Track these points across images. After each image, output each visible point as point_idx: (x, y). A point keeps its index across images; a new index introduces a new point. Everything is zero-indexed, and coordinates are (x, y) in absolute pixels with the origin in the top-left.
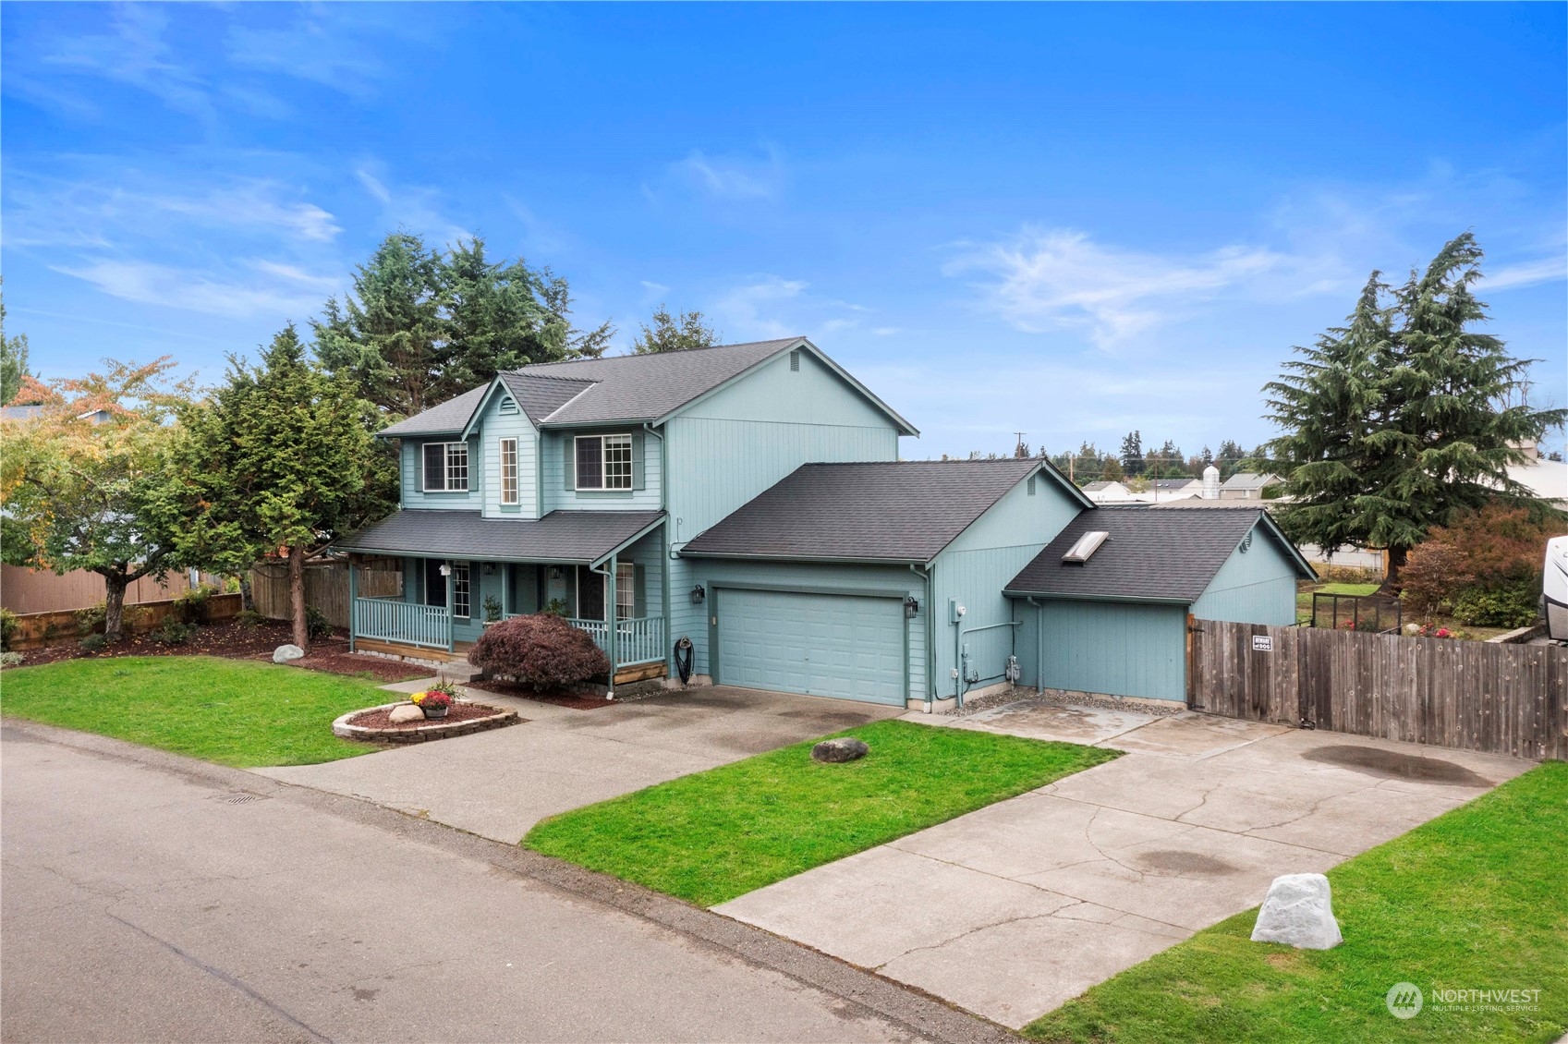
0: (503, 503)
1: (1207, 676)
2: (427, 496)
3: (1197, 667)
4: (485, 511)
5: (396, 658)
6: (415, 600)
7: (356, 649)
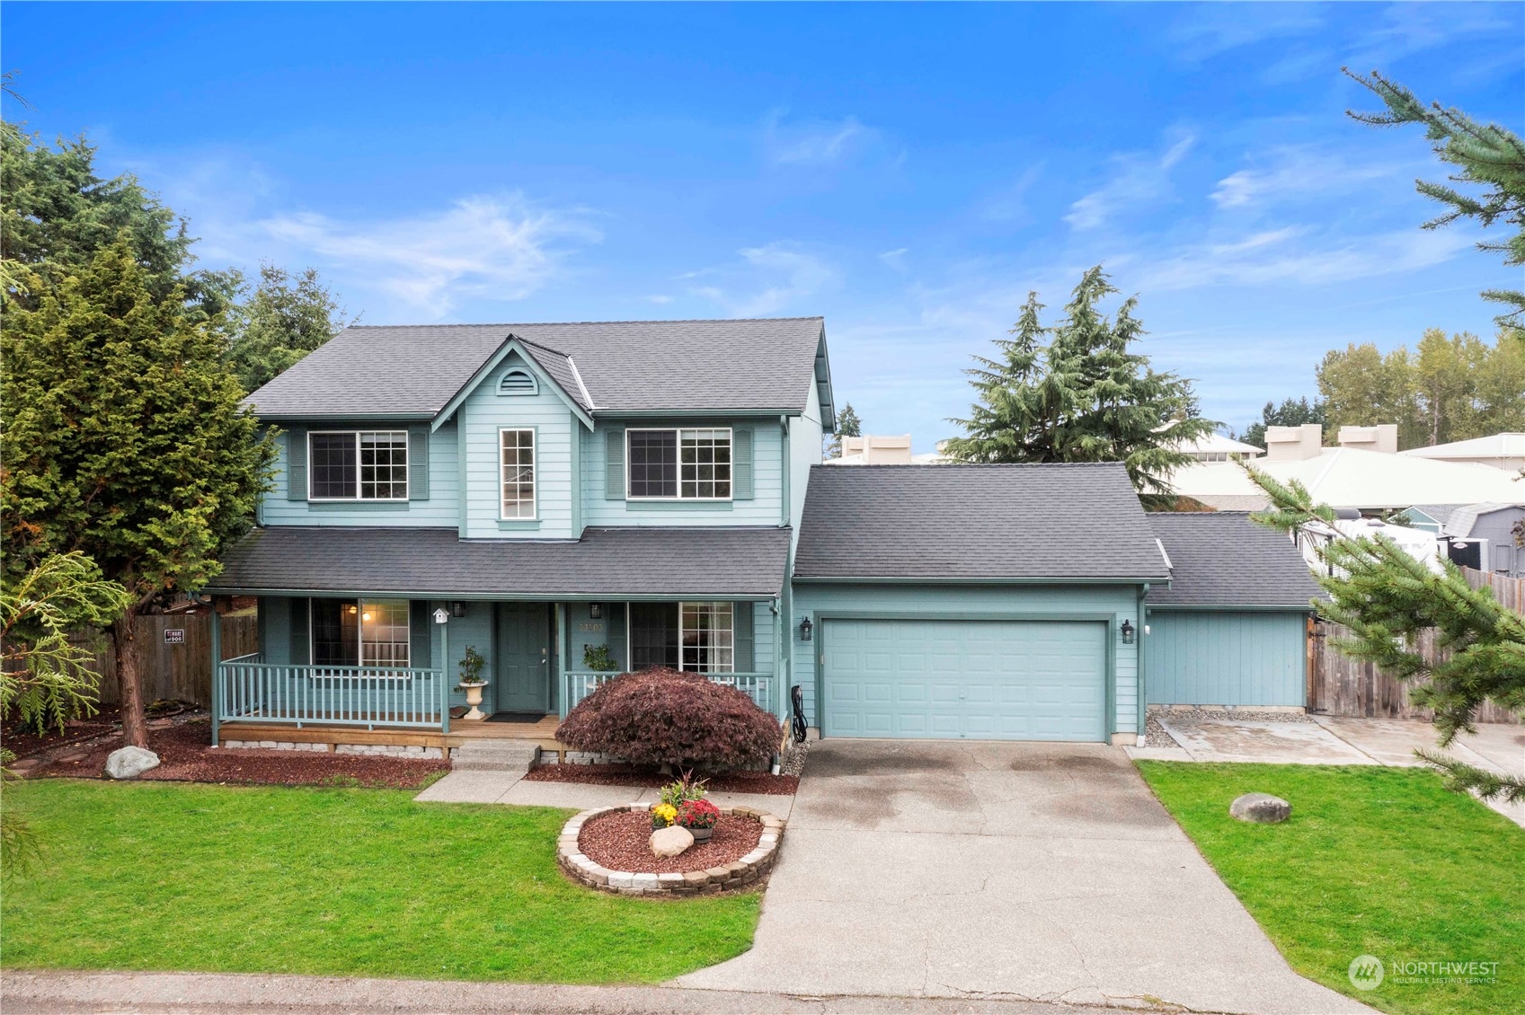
0: (504, 518)
1: (1329, 679)
2: (314, 508)
3: (1318, 671)
4: (466, 529)
5: (322, 748)
6: (288, 660)
7: (222, 741)
